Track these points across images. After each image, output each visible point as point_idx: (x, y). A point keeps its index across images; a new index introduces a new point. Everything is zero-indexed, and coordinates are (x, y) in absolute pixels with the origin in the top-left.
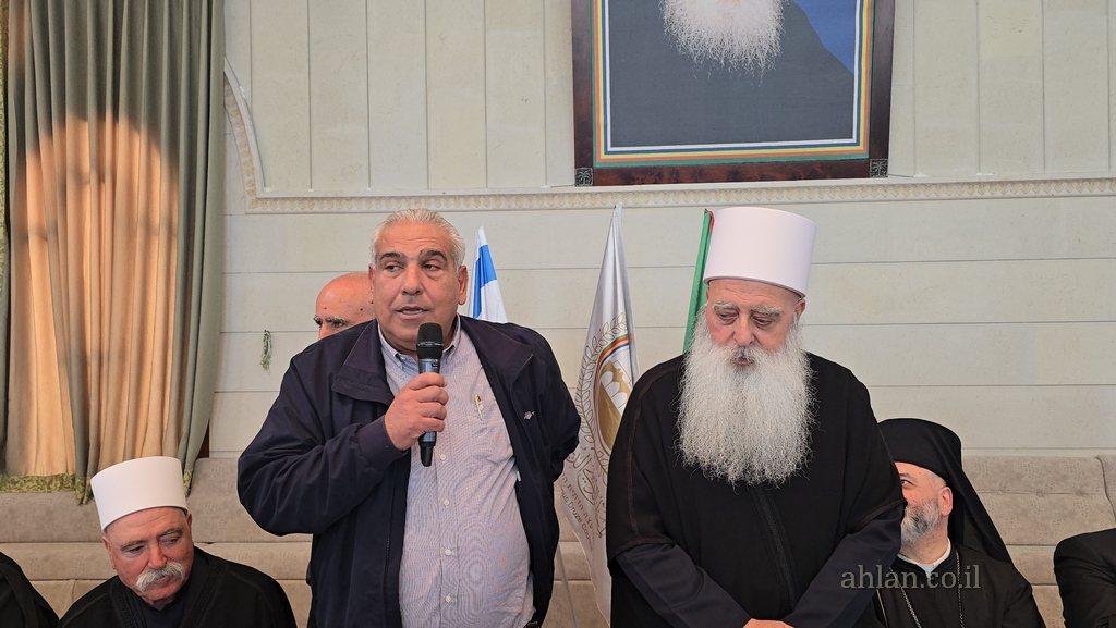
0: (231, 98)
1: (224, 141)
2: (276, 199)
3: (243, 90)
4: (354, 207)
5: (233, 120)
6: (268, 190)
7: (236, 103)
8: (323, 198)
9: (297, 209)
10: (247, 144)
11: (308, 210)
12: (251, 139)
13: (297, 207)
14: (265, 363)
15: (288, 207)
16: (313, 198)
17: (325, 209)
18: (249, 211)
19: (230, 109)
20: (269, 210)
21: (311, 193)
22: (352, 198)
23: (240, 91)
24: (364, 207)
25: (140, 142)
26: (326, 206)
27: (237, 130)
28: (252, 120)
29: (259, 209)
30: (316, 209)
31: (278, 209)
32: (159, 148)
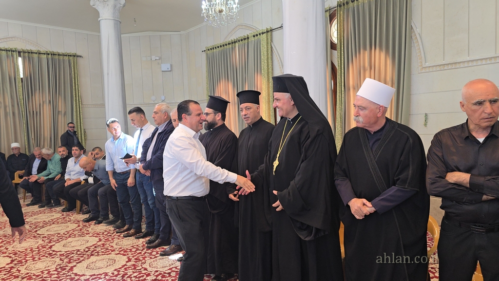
0: (414, 33)
1: (411, 49)
2: (430, 67)
3: (418, 30)
4: (462, 65)
5: (414, 41)
6: (427, 64)
7: (415, 35)
8: (448, 64)
9: (438, 69)
10: (419, 49)
11: (442, 69)
12: (421, 47)
13: (438, 68)
14: (425, 125)
15: (434, 69)
16: (445, 65)
17: (450, 68)
18: (420, 72)
19: (413, 38)
20: (427, 71)
21: (444, 62)
22: (461, 62)
23: (417, 30)
24: (466, 65)
25: (383, 55)
26: (450, 67)
27: (416, 45)
28: (421, 40)
29: (424, 71)
30: (446, 68)
31: (431, 70)
32: (389, 56)
